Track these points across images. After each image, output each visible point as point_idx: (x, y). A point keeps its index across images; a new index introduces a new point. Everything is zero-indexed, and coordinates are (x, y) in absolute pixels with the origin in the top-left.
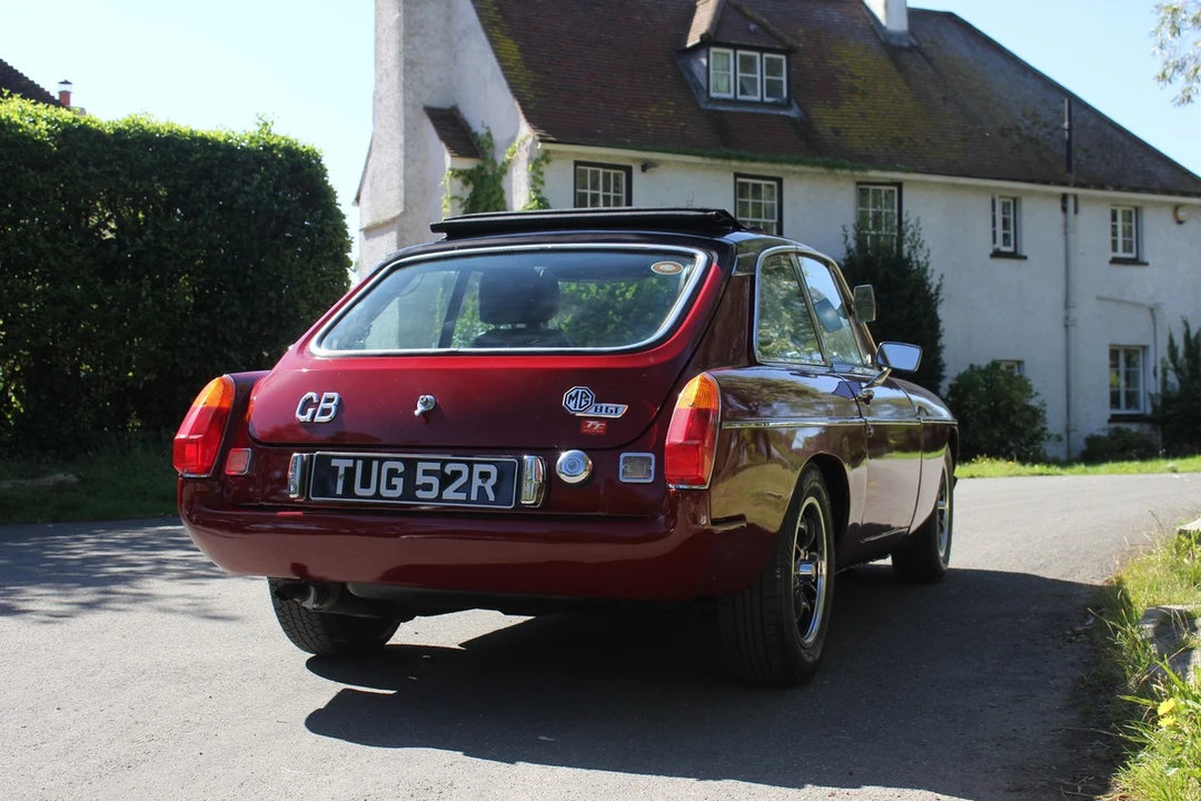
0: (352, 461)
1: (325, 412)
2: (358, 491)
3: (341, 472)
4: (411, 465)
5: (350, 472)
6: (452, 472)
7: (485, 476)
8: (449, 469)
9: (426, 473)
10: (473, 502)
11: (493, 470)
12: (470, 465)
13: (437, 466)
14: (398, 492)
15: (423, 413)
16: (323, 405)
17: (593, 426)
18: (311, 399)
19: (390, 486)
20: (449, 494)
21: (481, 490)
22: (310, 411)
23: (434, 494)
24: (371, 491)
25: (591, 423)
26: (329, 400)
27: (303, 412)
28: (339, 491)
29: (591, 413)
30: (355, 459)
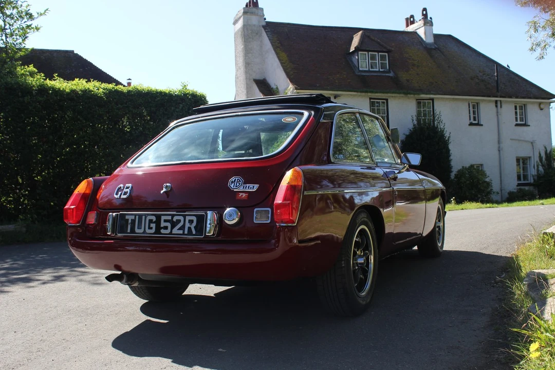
0: (134, 216)
1: (125, 193)
2: (137, 230)
3: (130, 221)
4: (158, 217)
5: (133, 221)
6: (177, 220)
7: (191, 222)
8: (175, 219)
9: (165, 221)
10: (186, 235)
11: (194, 219)
12: (185, 216)
13: (170, 218)
14: (153, 231)
15: (164, 192)
16: (125, 190)
17: (242, 196)
18: (121, 187)
19: (150, 228)
20: (175, 231)
21: (189, 228)
22: (120, 193)
23: (168, 231)
24: (142, 231)
25: (241, 194)
26: (127, 188)
27: (117, 194)
28: (129, 231)
29: (241, 189)
30: (135, 215)
